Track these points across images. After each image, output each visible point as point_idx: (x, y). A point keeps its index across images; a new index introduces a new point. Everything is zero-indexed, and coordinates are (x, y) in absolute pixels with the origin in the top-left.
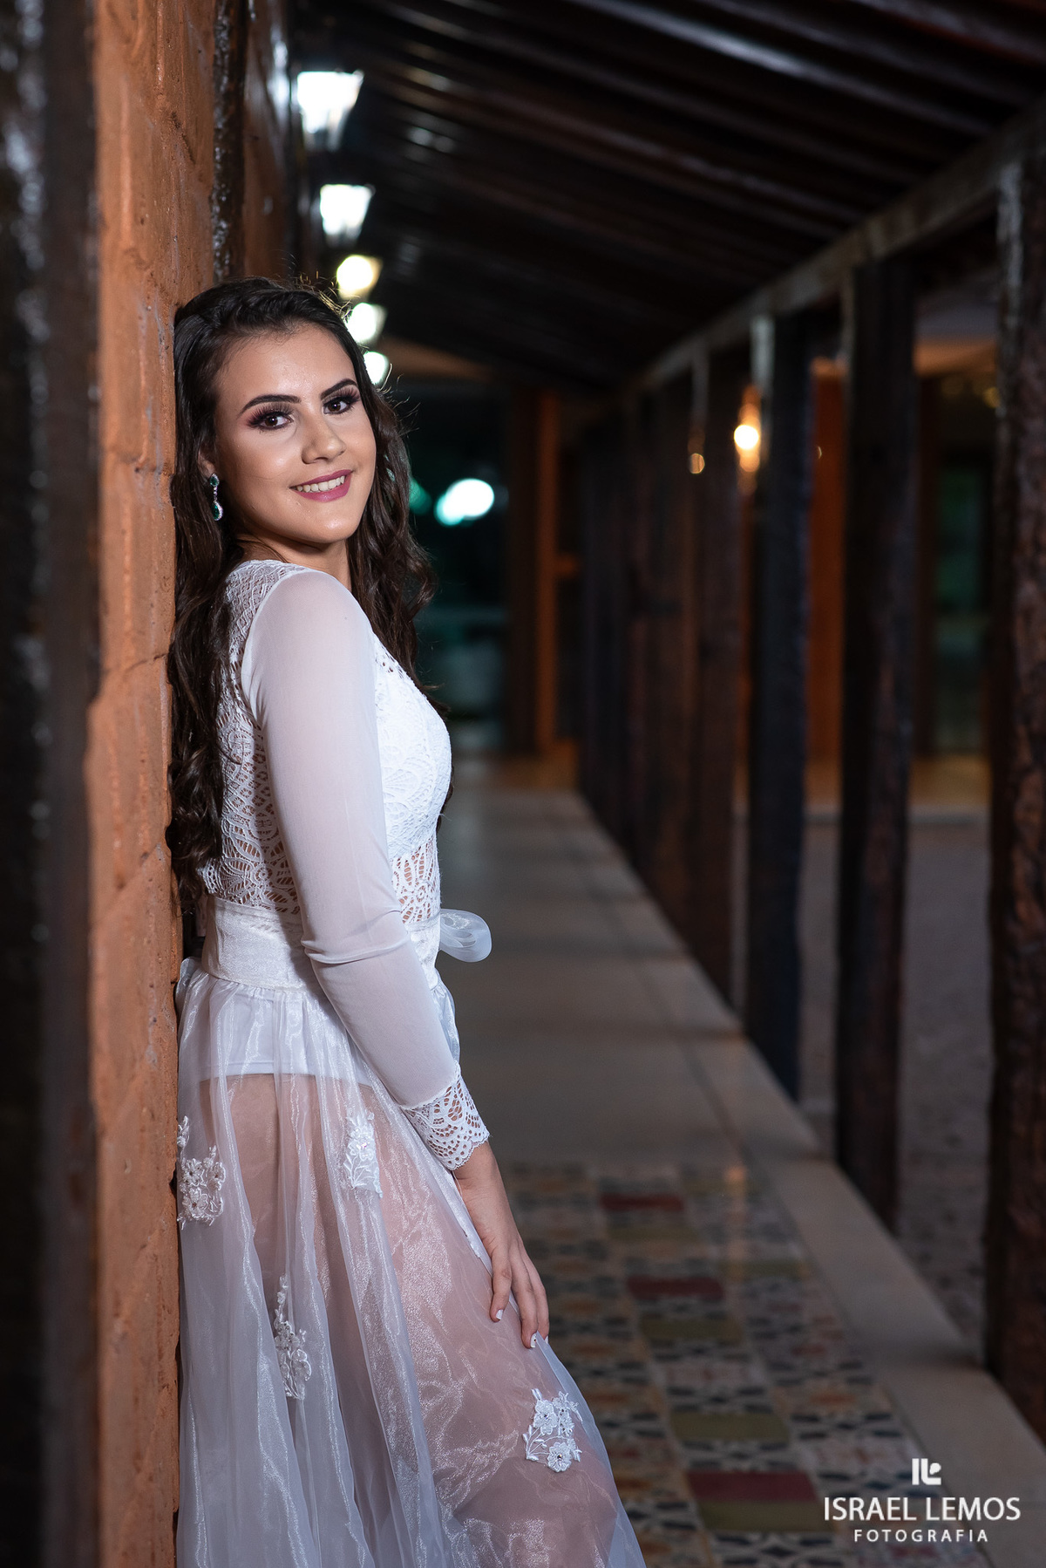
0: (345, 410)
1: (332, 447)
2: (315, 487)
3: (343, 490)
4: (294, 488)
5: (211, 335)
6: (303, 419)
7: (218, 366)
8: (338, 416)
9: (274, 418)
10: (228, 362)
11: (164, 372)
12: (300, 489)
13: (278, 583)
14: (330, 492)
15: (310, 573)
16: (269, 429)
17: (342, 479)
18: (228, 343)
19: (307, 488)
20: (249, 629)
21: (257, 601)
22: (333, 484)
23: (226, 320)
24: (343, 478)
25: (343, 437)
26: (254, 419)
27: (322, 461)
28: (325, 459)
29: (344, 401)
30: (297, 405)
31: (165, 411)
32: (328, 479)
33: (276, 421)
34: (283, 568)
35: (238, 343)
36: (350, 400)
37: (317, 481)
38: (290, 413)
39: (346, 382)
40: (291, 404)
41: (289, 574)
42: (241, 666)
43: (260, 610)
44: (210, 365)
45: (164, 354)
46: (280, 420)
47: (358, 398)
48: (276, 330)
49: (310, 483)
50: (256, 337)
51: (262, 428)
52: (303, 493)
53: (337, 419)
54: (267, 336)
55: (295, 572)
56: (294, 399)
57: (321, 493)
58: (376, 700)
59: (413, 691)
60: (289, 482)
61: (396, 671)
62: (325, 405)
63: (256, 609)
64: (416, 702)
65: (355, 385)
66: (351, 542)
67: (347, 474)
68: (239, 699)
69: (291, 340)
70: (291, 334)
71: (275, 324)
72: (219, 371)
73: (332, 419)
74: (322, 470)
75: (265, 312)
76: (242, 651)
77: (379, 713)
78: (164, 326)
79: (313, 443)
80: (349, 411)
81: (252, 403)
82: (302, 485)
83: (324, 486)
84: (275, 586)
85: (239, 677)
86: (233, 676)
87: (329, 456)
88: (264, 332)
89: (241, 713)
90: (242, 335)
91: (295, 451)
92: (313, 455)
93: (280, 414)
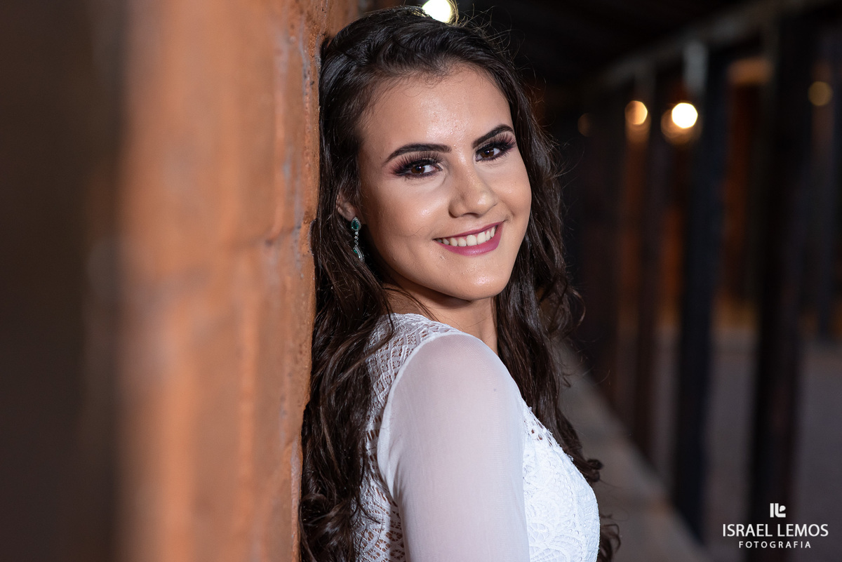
0: (498, 156)
1: (483, 201)
2: (462, 242)
3: (493, 243)
4: (439, 240)
5: (357, 71)
6: (452, 168)
7: (363, 107)
8: (490, 162)
9: (422, 165)
10: (374, 104)
11: (308, 110)
12: (446, 242)
13: (419, 347)
14: (478, 246)
15: (454, 336)
16: (416, 176)
17: (491, 233)
18: (375, 82)
19: (454, 242)
20: (387, 396)
21: (396, 364)
22: (483, 238)
23: (373, 55)
24: (493, 230)
25: (495, 187)
26: (400, 167)
27: (471, 217)
28: (475, 215)
29: (497, 148)
30: (446, 154)
31: (307, 154)
32: (476, 233)
33: (424, 169)
34: (425, 329)
35: (385, 83)
36: (504, 146)
37: (464, 235)
38: (439, 162)
39: (502, 128)
40: (441, 154)
41: (433, 337)
42: (378, 435)
43: (400, 375)
44: (355, 103)
45: (308, 90)
46: (428, 169)
47: (513, 143)
48: (427, 71)
49: (457, 237)
50: (404, 78)
51: (408, 175)
52: (450, 247)
53: (489, 166)
54: (417, 77)
55: (439, 334)
56: (444, 148)
57: (468, 247)
58: (524, 472)
59: (563, 461)
60: (433, 235)
61: (545, 438)
62: (478, 152)
63: (396, 374)
64: (566, 473)
65: (512, 131)
66: (500, 301)
67: (498, 227)
68: (373, 471)
69: (443, 82)
70: (444, 75)
71: (426, 64)
72: (364, 113)
73: (484, 166)
74: (471, 224)
75: (416, 51)
76: (379, 420)
77: (526, 487)
78: (309, 60)
79: (463, 198)
80: (503, 157)
81: (398, 153)
82: (448, 238)
83: (472, 240)
84: (416, 350)
85: (374, 447)
86: (368, 446)
87: (479, 212)
88: (414, 73)
89: (375, 486)
90: (390, 75)
91: (440, 203)
92: (461, 209)
93: (428, 163)
